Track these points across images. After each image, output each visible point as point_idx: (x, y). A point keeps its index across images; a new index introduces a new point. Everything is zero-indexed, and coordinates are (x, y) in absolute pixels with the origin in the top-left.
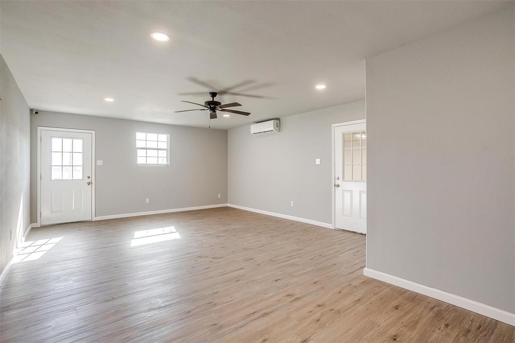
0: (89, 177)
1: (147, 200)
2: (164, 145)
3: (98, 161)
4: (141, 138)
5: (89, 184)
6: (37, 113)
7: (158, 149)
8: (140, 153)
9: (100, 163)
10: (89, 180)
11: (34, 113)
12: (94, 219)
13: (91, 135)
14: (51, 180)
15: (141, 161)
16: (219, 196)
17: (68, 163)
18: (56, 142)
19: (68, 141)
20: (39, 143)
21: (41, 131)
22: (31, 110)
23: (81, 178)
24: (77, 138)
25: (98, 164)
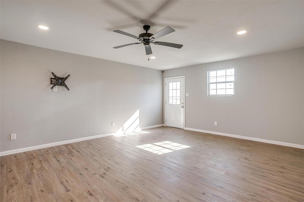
0: (183, 103)
1: (216, 124)
2: (232, 79)
3: (186, 94)
4: (213, 75)
5: (183, 107)
6: (163, 72)
7: (226, 82)
8: (212, 86)
10: (182, 105)
12: (185, 129)
15: (212, 92)
17: (175, 95)
18: (171, 84)
19: (175, 83)
20: (165, 86)
21: (166, 80)
22: (161, 71)
23: (179, 104)
24: (178, 81)
25: (186, 96)
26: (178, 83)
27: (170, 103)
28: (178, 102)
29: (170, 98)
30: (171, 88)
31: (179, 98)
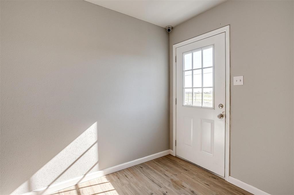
3: (235, 78)
5: (221, 116)
6: (169, 30)
9: (238, 81)
10: (221, 111)
12: (228, 179)
17: (198, 83)
18: (187, 57)
19: (197, 54)
21: (176, 48)
23: (211, 106)
24: (206, 47)
25: (235, 84)
26: (208, 52)
28: (209, 102)
29: (186, 90)
30: (187, 66)
31: (211, 91)
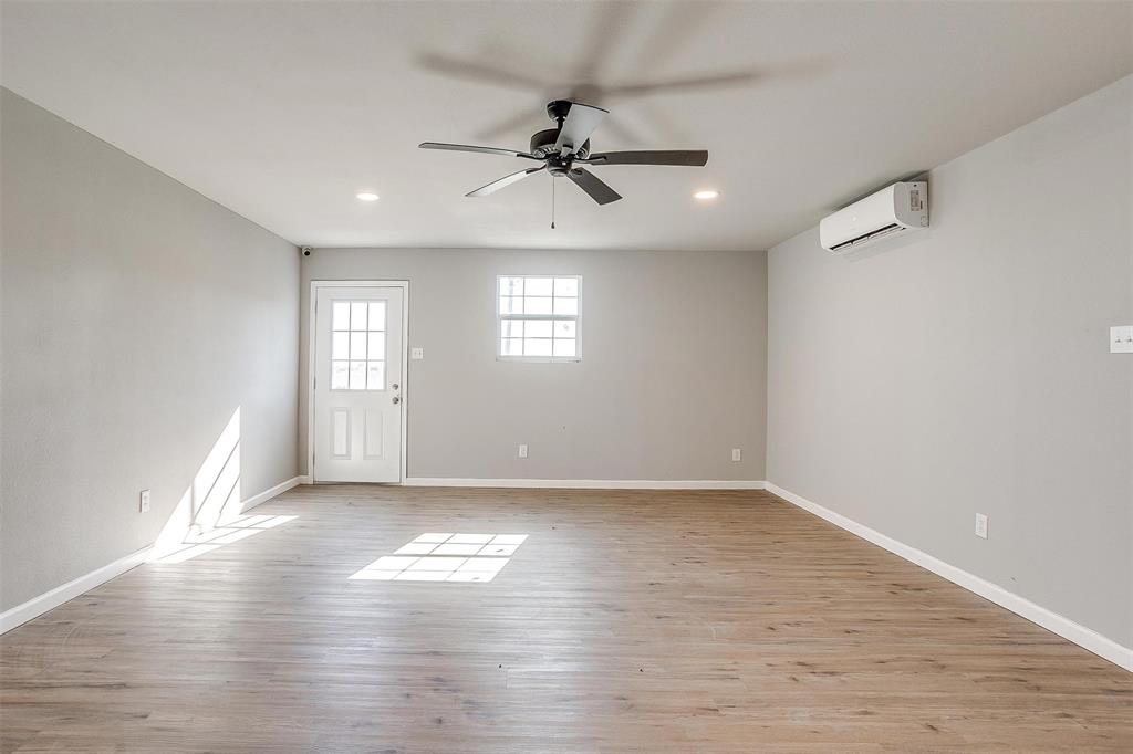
0: (396, 387)
1: (523, 451)
2: (571, 307)
3: (414, 350)
4: (511, 291)
5: (396, 400)
6: (307, 254)
7: (554, 318)
9: (417, 354)
10: (396, 393)
11: (305, 253)
12: (406, 482)
13: (400, 291)
14: (331, 390)
15: (511, 349)
16: (736, 454)
17: (359, 354)
18: (340, 309)
19: (359, 308)
20: (312, 314)
21: (317, 288)
22: (300, 249)
23: (381, 387)
24: (375, 301)
25: (413, 357)
26: (378, 309)
27: (334, 387)
28: (377, 383)
29: (335, 364)
30: (340, 322)
31: (381, 366)
